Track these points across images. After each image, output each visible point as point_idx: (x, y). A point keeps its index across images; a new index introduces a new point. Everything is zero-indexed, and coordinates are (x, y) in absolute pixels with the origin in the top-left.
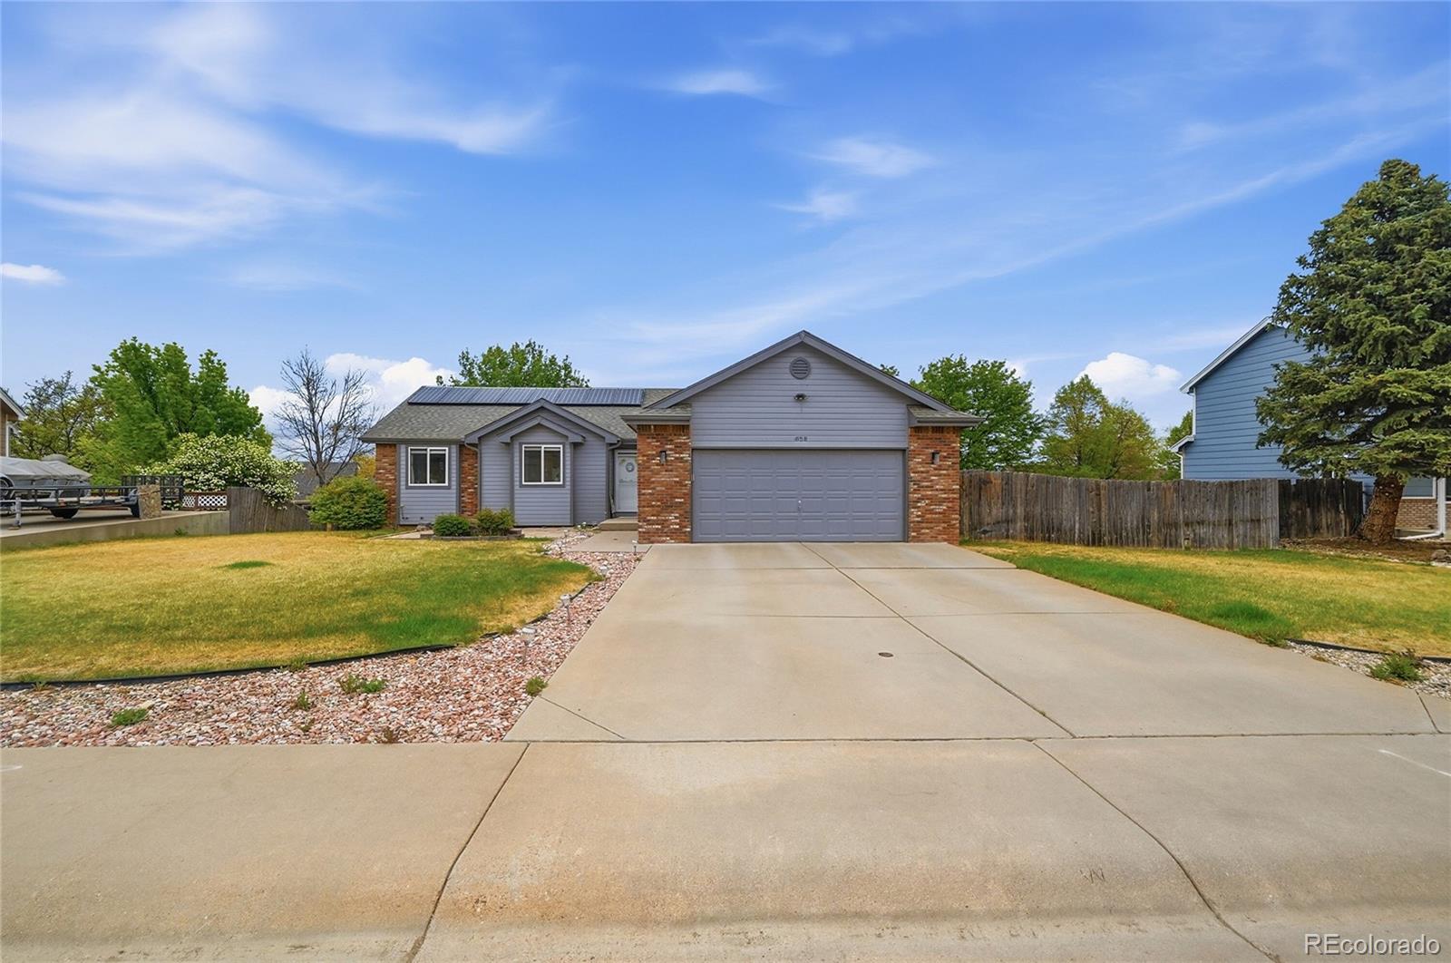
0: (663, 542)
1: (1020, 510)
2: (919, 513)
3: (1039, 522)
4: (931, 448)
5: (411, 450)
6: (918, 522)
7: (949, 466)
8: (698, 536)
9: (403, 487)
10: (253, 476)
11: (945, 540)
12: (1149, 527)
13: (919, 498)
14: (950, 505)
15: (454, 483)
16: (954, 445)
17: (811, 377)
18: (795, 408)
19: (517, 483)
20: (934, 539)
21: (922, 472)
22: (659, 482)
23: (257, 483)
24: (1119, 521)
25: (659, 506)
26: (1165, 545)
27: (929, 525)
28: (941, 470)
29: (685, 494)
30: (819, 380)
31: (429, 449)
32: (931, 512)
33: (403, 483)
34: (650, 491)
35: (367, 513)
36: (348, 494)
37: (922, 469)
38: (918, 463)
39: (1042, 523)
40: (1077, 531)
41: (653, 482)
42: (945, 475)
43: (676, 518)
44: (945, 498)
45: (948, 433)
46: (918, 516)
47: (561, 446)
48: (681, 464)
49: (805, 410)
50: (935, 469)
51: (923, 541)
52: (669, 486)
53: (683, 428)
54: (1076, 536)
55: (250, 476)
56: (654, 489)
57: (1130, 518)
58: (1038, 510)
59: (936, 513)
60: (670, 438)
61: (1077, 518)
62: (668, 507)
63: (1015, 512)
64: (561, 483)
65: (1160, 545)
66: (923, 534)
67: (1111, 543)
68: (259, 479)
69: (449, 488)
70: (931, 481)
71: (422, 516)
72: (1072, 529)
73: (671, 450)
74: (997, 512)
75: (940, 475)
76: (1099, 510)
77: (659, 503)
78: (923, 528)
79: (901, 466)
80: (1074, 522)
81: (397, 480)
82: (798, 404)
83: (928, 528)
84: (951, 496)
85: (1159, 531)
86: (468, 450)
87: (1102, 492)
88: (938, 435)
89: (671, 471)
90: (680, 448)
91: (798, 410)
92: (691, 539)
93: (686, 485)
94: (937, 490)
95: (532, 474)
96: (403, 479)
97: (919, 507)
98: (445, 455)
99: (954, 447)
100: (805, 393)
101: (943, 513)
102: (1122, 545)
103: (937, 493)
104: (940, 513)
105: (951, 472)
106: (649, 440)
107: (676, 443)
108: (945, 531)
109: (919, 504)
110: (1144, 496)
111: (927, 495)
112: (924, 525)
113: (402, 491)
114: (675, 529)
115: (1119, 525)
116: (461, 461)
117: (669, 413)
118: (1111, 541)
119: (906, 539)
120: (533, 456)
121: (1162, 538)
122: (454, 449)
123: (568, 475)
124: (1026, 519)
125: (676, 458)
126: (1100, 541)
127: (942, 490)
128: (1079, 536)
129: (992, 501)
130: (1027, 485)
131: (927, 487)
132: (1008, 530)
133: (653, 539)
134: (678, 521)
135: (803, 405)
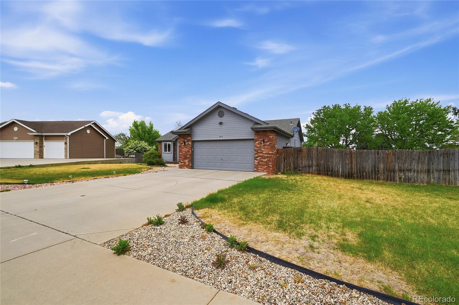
0: (184, 168)
1: (314, 163)
2: (257, 162)
4: (262, 138)
5: (164, 143)
6: (257, 165)
7: (268, 145)
8: (195, 167)
11: (267, 172)
15: (172, 152)
16: (270, 137)
18: (219, 126)
20: (263, 171)
21: (259, 147)
25: (183, 158)
30: (227, 119)
31: (167, 143)
34: (181, 153)
38: (257, 144)
40: (340, 171)
41: (182, 151)
42: (267, 148)
44: (267, 157)
45: (268, 132)
49: (222, 127)
50: (263, 146)
51: (259, 172)
52: (186, 152)
54: (340, 173)
57: (368, 166)
58: (322, 162)
59: (264, 162)
60: (186, 138)
61: (340, 166)
62: (186, 158)
63: (312, 163)
65: (384, 180)
66: (259, 169)
70: (262, 150)
72: (338, 171)
73: (186, 141)
74: (305, 162)
75: (265, 148)
76: (352, 163)
79: (253, 146)
80: (339, 168)
84: (269, 156)
87: (353, 155)
89: (186, 147)
90: (188, 141)
92: (192, 167)
98: (170, 144)
99: (270, 138)
100: (222, 122)
103: (264, 155)
106: (181, 139)
107: (188, 139)
109: (257, 159)
111: (260, 155)
112: (259, 166)
113: (163, 154)
114: (187, 165)
115: (362, 170)
116: (173, 146)
118: (358, 176)
121: (385, 176)
122: (172, 143)
124: (317, 165)
125: (188, 144)
126: (352, 176)
127: (265, 153)
129: (303, 158)
130: (317, 152)
131: (260, 152)
132: (309, 170)
133: (182, 167)
134: (188, 162)
135: (222, 125)
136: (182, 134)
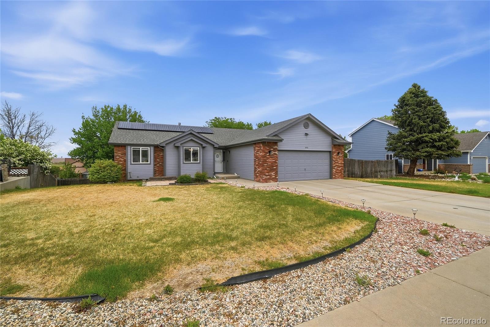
0: (270, 182)
4: (338, 151)
5: (133, 148)
7: (342, 156)
11: (341, 178)
12: (372, 173)
13: (335, 166)
14: (342, 168)
15: (152, 162)
16: (342, 150)
17: (309, 128)
19: (182, 162)
20: (338, 178)
22: (269, 162)
25: (269, 170)
29: (276, 166)
30: (312, 130)
31: (141, 148)
32: (338, 170)
33: (129, 163)
34: (266, 165)
37: (335, 157)
38: (335, 155)
39: (351, 172)
40: (358, 174)
41: (267, 162)
43: (274, 174)
44: (341, 166)
45: (341, 146)
47: (199, 148)
48: (276, 156)
49: (308, 139)
51: (336, 179)
52: (272, 163)
53: (276, 143)
56: (267, 164)
60: (272, 146)
62: (272, 170)
64: (199, 162)
65: (374, 177)
66: (336, 176)
69: (150, 164)
70: (338, 161)
71: (138, 176)
73: (272, 150)
75: (340, 159)
76: (363, 168)
77: (269, 169)
82: (305, 136)
85: (374, 173)
86: (159, 149)
87: (363, 163)
88: (339, 147)
89: (272, 158)
90: (275, 150)
91: (305, 138)
93: (277, 163)
102: (367, 178)
103: (339, 164)
104: (340, 170)
105: (342, 158)
106: (266, 147)
107: (274, 148)
108: (341, 175)
109: (335, 168)
110: (371, 164)
111: (337, 165)
112: (336, 174)
114: (274, 177)
117: (273, 138)
119: (331, 177)
121: (374, 175)
123: (201, 159)
125: (274, 153)
126: (363, 177)
128: (359, 176)
131: (337, 162)
133: (267, 181)
134: (274, 175)
136: (267, 142)
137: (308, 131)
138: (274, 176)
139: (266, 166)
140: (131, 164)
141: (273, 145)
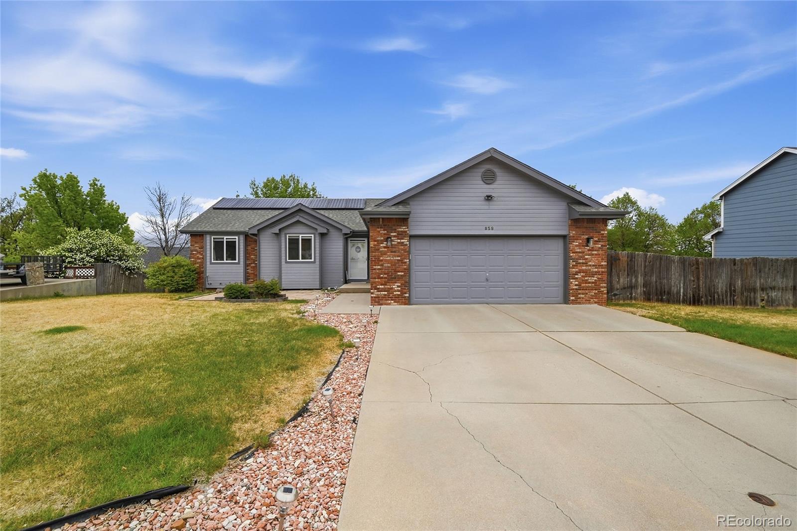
0: (389, 304)
1: (640, 280)
2: (577, 283)
3: (654, 288)
4: (586, 235)
5: (214, 238)
6: (576, 289)
7: (599, 248)
8: (414, 300)
9: (208, 263)
10: (113, 256)
11: (596, 303)
12: (735, 291)
13: (576, 272)
14: (600, 277)
15: (242, 260)
16: (603, 232)
17: (497, 182)
18: (484, 205)
19: (283, 260)
20: (588, 302)
21: (579, 252)
22: (386, 260)
23: (116, 260)
24: (713, 287)
25: (385, 278)
26: (746, 305)
27: (584, 291)
28: (593, 251)
29: (405, 269)
30: (503, 187)
31: (225, 237)
32: (586, 282)
33: (208, 260)
34: (379, 267)
35: (183, 281)
36: (170, 268)
37: (578, 250)
38: (576, 246)
39: (656, 289)
40: (681, 294)
41: (382, 261)
42: (596, 255)
43: (398, 286)
44: (596, 272)
45: (599, 223)
46: (576, 285)
47: (313, 235)
48: (402, 247)
49: (492, 207)
50: (589, 250)
51: (580, 303)
52: (393, 263)
53: (404, 220)
54: (681, 297)
55: (112, 256)
56: (382, 265)
57: (721, 284)
58: (654, 279)
59: (590, 283)
60: (394, 228)
61: (682, 285)
62: (392, 279)
63: (636, 280)
64: (313, 260)
65: (742, 304)
66: (580, 298)
67: (707, 303)
68: (117, 258)
70: (587, 259)
71: (220, 282)
72: (678, 292)
73: (394, 236)
74: (623, 281)
75: (593, 255)
76: (698, 279)
77: (386, 276)
78: (579, 294)
79: (562, 249)
80: (680, 288)
81: (204, 258)
82: (487, 203)
83: (583, 294)
84: (600, 270)
85: (742, 294)
86: (251, 238)
87: (701, 266)
88: (591, 225)
89: (395, 252)
90: (401, 235)
91: (487, 207)
92: (408, 302)
93: (406, 262)
94: (590, 266)
95: (293, 255)
96: (208, 258)
97: (577, 278)
98: (235, 241)
99: (603, 234)
100: (493, 195)
101: (595, 283)
102: (714, 304)
103: (590, 268)
104: (593, 283)
105: (600, 252)
106: (379, 230)
107: (398, 232)
108: (596, 296)
109: (576, 276)
110: (731, 269)
111: (583, 270)
112: (580, 291)
113: (208, 266)
114: (398, 295)
115: (713, 290)
116: (246, 245)
117: (394, 209)
118: (707, 300)
119: (566, 301)
120: (293, 242)
121: (744, 299)
122: (242, 238)
123: (317, 255)
124: (645, 285)
125: (398, 243)
126: (699, 301)
127: (593, 266)
128: (683, 298)
129: (621, 273)
130: (645, 261)
131: (583, 263)
132: (631, 294)
133: (381, 302)
134: (400, 289)
135: (491, 203)
136: (383, 218)
137: (494, 189)
138: (398, 291)
139: (379, 269)
140: (211, 263)
141: (398, 226)
